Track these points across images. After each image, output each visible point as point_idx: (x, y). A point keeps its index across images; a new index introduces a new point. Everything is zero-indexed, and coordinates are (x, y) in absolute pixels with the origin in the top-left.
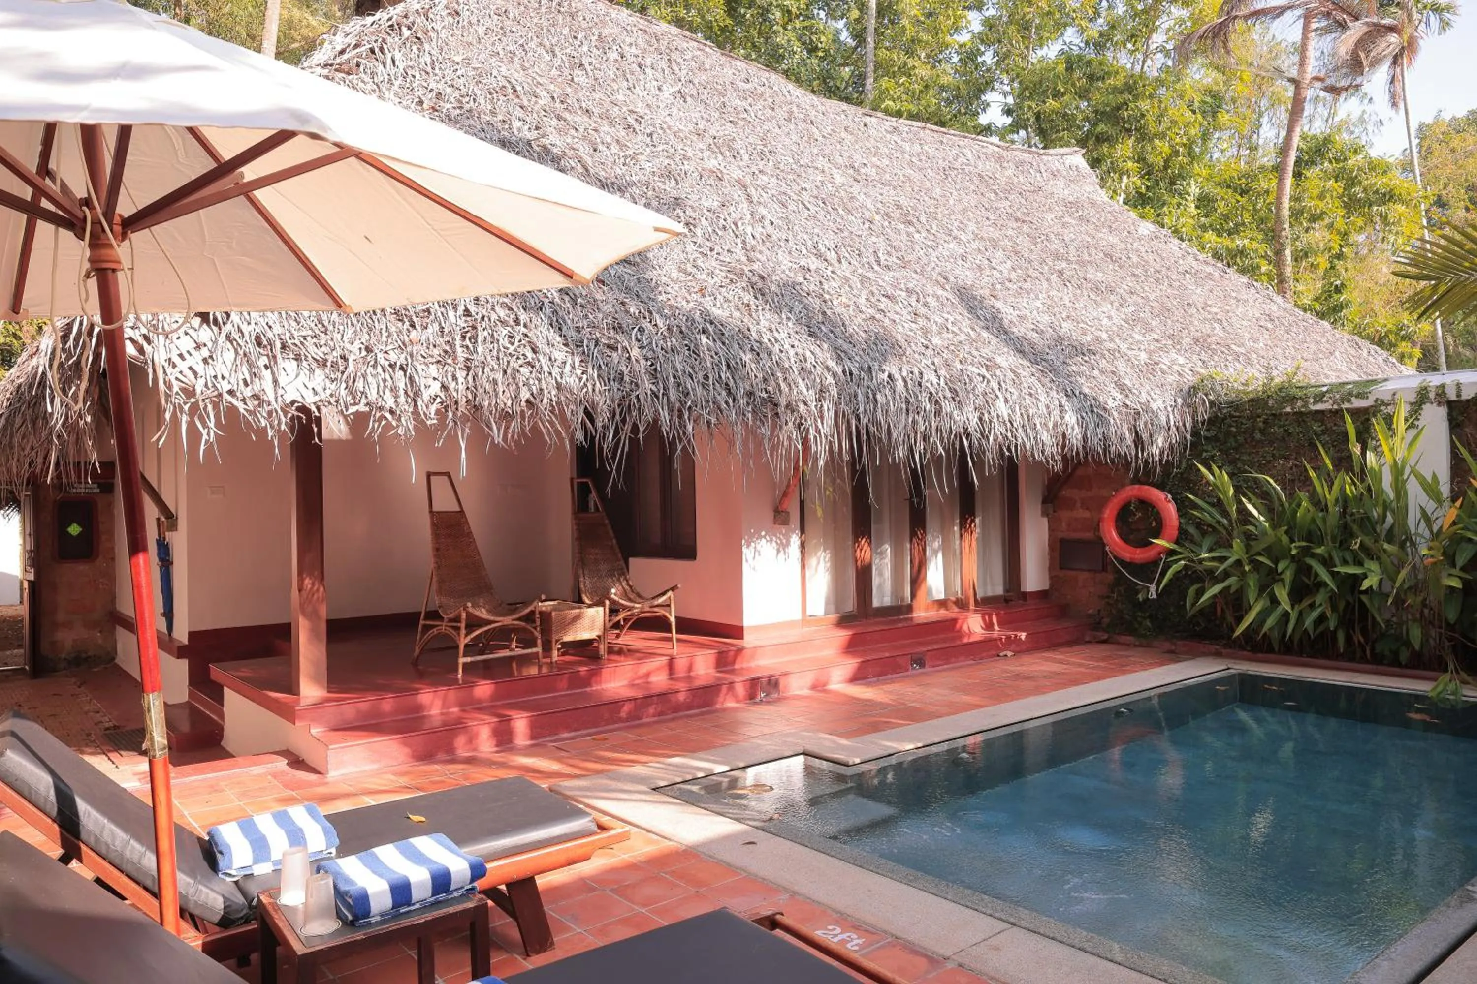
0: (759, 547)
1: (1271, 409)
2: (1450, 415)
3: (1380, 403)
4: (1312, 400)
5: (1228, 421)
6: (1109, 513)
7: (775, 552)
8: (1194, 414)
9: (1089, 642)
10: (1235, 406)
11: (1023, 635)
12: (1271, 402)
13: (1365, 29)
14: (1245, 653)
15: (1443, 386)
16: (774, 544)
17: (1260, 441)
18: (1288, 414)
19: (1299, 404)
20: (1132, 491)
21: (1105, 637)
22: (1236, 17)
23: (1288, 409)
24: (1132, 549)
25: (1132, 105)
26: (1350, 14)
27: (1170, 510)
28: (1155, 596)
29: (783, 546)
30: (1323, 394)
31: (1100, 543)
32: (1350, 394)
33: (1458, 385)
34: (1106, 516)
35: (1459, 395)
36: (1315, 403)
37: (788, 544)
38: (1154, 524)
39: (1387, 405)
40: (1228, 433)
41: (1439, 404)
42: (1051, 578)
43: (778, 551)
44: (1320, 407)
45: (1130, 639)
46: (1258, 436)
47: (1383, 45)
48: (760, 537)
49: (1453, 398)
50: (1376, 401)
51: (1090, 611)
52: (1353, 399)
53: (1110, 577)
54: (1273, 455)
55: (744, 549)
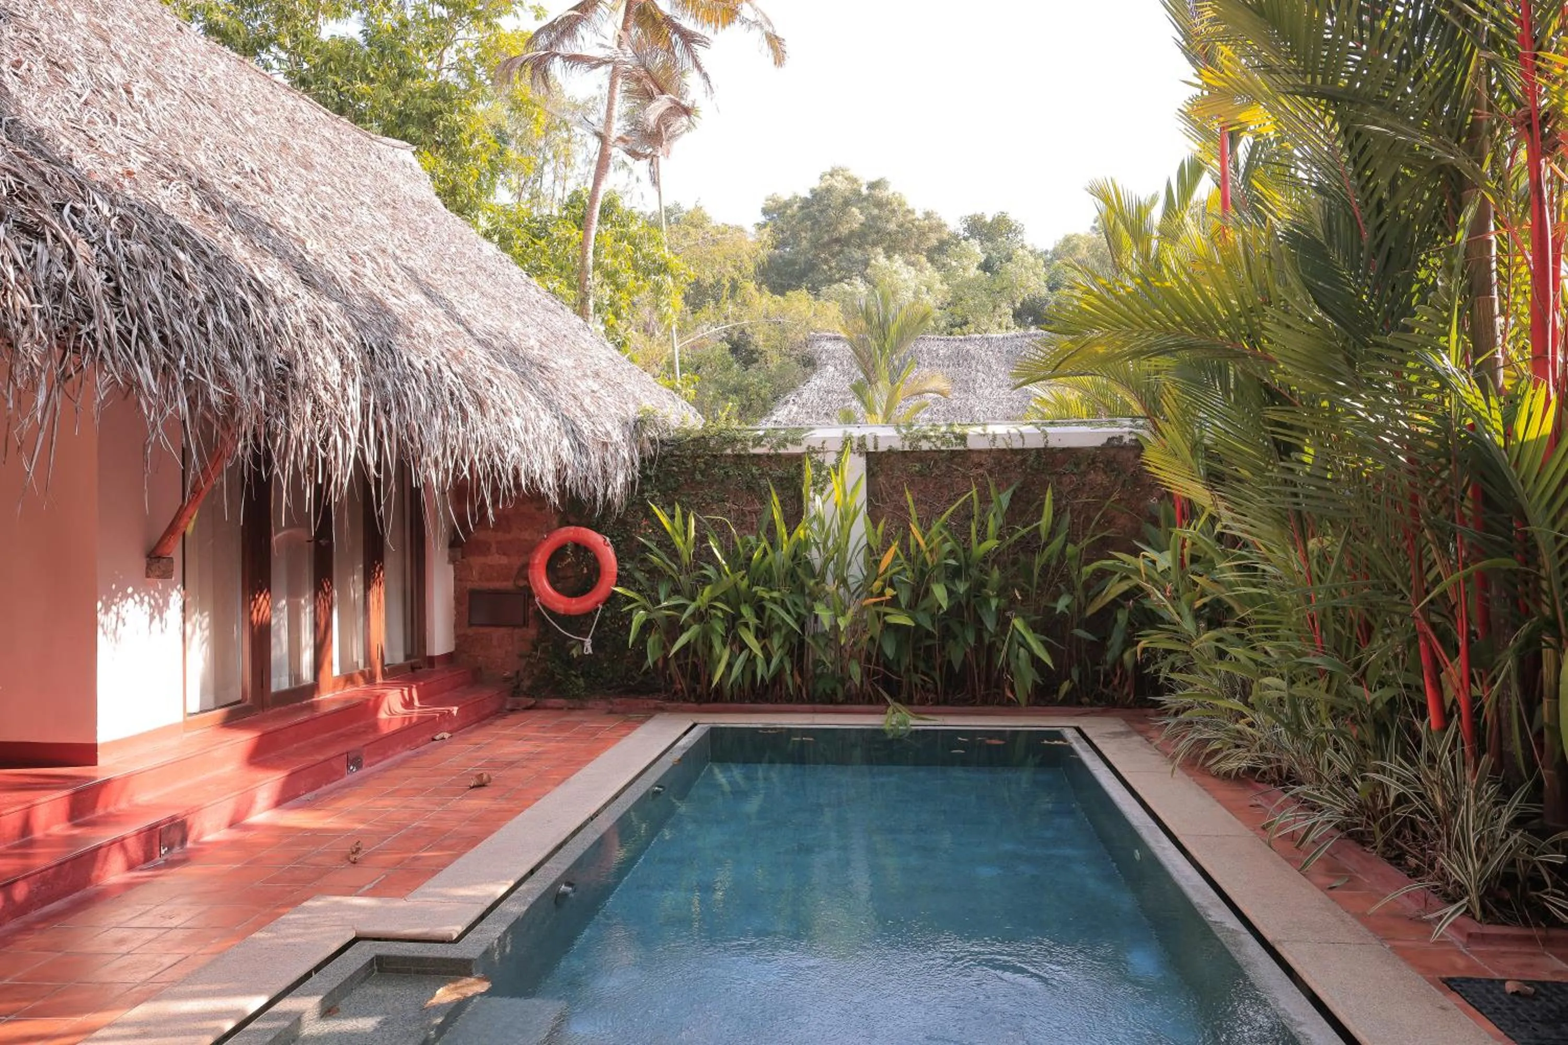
0: (123, 613)
1: (712, 450)
2: (868, 464)
3: (812, 450)
4: (751, 444)
5: (669, 460)
6: (540, 559)
7: (147, 618)
8: (641, 451)
9: (512, 711)
10: (677, 443)
11: (455, 710)
12: (712, 443)
13: (669, 104)
14: (690, 705)
15: (864, 437)
16: (146, 606)
17: (700, 483)
18: (728, 456)
19: (739, 446)
20: (568, 533)
21: (532, 701)
22: (556, 55)
23: (729, 451)
24: (565, 599)
25: (447, 115)
26: (656, 85)
27: (608, 555)
28: (590, 651)
29: (158, 610)
30: (761, 439)
31: (527, 594)
32: (786, 440)
33: (876, 438)
34: (537, 561)
35: (876, 448)
36: (754, 446)
37: (166, 603)
38: (585, 571)
39: (818, 452)
40: (668, 473)
41: (861, 454)
42: (457, 637)
43: (152, 618)
44: (758, 450)
45: (561, 702)
46: (698, 477)
47: (678, 124)
48: (126, 596)
49: (872, 450)
50: (808, 448)
51: (507, 674)
52: (788, 445)
53: (532, 632)
54: (712, 498)
55: (101, 617)
